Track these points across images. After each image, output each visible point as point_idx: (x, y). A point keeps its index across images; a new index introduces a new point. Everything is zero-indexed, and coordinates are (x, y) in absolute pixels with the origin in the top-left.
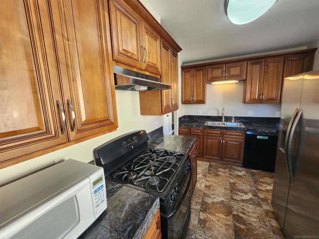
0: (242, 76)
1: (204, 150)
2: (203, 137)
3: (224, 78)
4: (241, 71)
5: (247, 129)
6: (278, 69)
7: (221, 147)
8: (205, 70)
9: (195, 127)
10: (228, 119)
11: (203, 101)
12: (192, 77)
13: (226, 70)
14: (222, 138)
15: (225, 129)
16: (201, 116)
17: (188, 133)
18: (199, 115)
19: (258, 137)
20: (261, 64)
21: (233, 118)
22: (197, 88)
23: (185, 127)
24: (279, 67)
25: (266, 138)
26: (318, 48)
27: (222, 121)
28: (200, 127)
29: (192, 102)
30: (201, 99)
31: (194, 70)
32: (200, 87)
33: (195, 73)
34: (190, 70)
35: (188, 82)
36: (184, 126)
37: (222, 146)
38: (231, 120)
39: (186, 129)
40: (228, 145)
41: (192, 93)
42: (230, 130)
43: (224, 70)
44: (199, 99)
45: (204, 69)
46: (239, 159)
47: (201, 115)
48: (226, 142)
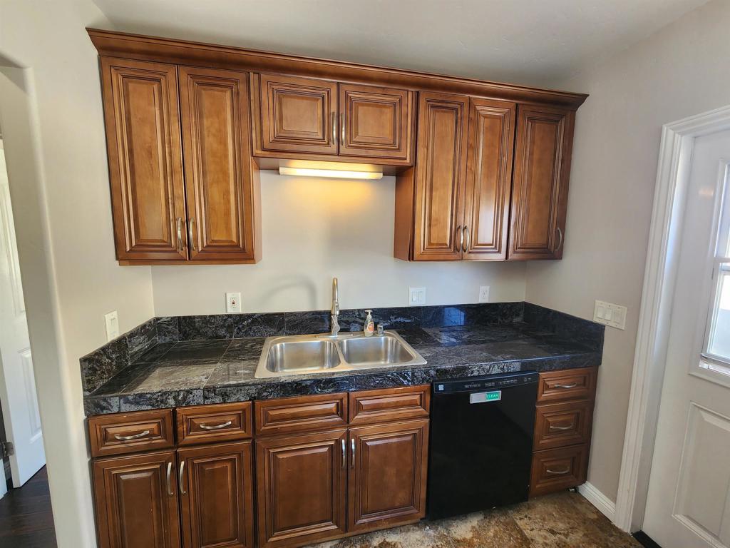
0: (399, 149)
1: (261, 510)
2: (253, 444)
3: (333, 148)
4: (397, 129)
5: (437, 371)
6: (502, 142)
7: (342, 474)
8: (242, 87)
9: (201, 401)
10: (352, 320)
11: (243, 250)
12: (175, 112)
13: (343, 111)
14: (345, 430)
15: (356, 385)
16: (241, 318)
17: (158, 441)
18: (231, 311)
19: (476, 398)
20: (459, 115)
21: (369, 316)
22: (209, 178)
23: (133, 408)
24: (503, 134)
25: (496, 396)
26: (588, 95)
27: (329, 331)
28: (233, 398)
29: (184, 253)
30: (235, 240)
31: (184, 78)
32: (225, 174)
33: (187, 93)
34: (160, 68)
35: (154, 139)
36: (125, 408)
37: (347, 470)
38: (363, 325)
39: (146, 419)
40: (371, 456)
41: (180, 205)
42: (375, 388)
43: (334, 108)
44: (220, 236)
45: (237, 82)
46: (412, 502)
47: (239, 310)
48: (362, 446)
